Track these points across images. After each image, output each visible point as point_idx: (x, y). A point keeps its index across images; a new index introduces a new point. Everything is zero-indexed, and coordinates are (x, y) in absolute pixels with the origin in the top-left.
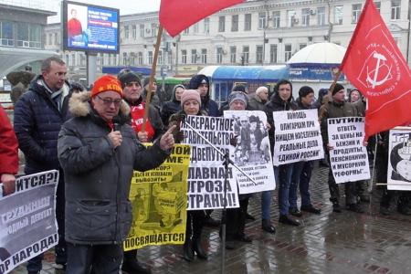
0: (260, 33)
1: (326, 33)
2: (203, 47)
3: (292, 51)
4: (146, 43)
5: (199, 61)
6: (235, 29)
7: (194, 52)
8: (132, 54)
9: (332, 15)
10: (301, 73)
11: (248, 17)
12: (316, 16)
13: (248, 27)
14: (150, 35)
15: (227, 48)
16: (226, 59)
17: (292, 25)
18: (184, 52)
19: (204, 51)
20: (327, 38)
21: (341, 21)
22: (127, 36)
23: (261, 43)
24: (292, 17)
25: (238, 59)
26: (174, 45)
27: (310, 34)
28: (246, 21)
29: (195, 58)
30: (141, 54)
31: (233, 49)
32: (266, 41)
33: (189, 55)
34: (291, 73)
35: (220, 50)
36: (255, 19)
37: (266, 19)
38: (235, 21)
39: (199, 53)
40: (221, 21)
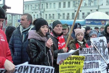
0: (74, 8)
1: (97, 9)
2: (53, 13)
3: (85, 15)
4: (33, 11)
5: (52, 18)
6: (64, 7)
7: (50, 15)
9: (99, 2)
10: (90, 23)
11: (69, 3)
12: (94, 3)
13: (69, 6)
14: (34, 9)
15: (61, 14)
16: (61, 17)
17: (85, 6)
18: (46, 15)
19: (53, 15)
20: (97, 10)
21: (102, 4)
23: (74, 12)
24: (85, 3)
25: (66, 18)
26: (43, 12)
27: (91, 9)
28: (68, 4)
29: (50, 17)
31: (64, 14)
32: (76, 11)
33: (48, 16)
34: (86, 23)
35: (59, 14)
36: (72, 3)
37: (76, 3)
38: (64, 4)
39: (52, 15)
40: (60, 4)
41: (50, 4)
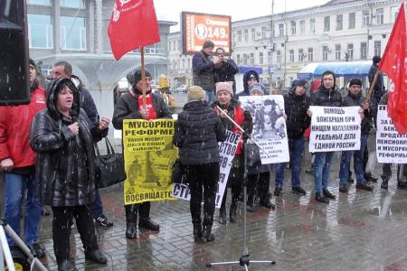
0: (365, 30)
2: (310, 47)
4: (257, 45)
5: (306, 59)
6: (340, 28)
7: (301, 51)
8: (245, 55)
11: (352, 16)
13: (352, 25)
14: (261, 37)
15: (332, 46)
16: (332, 56)
18: (292, 52)
19: (311, 50)
22: (240, 40)
23: (365, 39)
24: (396, 13)
25: (343, 56)
26: (283, 45)
28: (350, 19)
29: (302, 57)
30: (252, 55)
31: (338, 47)
32: (370, 37)
35: (325, 48)
36: (359, 17)
37: (370, 16)
38: (339, 20)
39: (306, 52)
40: (327, 20)
41: (301, 22)
